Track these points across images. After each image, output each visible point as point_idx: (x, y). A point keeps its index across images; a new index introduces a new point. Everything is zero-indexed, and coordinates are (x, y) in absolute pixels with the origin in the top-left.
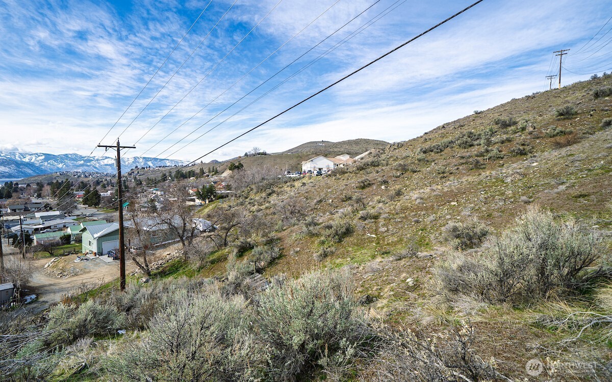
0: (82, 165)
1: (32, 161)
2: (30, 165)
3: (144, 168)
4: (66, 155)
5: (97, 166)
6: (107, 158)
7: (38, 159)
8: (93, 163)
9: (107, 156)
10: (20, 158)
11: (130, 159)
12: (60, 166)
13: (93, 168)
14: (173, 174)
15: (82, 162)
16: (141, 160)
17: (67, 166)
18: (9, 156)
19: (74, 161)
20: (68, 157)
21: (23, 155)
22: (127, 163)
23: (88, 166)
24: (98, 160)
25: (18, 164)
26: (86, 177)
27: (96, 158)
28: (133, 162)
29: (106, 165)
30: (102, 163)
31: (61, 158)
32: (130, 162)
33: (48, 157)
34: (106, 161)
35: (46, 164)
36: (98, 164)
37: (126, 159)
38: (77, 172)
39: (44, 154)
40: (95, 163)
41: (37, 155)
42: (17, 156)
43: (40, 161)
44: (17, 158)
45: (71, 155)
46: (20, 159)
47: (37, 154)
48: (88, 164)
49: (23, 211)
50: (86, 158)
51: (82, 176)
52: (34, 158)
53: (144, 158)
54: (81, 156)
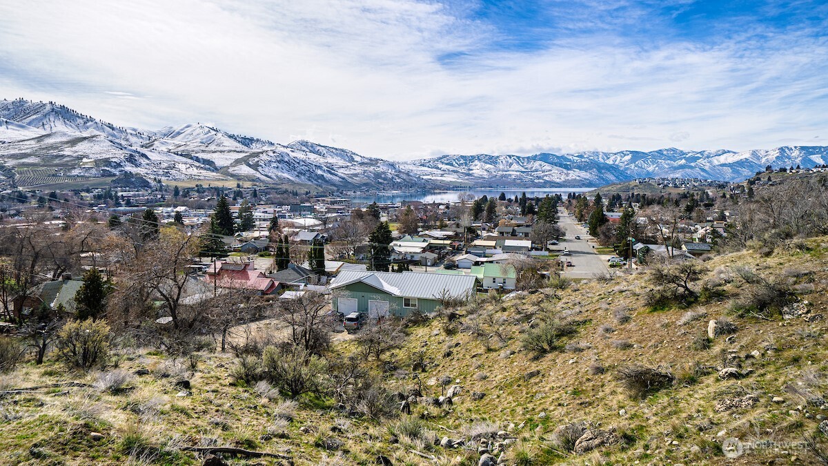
0: (682, 167)
1: (617, 163)
2: (613, 169)
4: (660, 152)
5: (707, 168)
6: (724, 152)
7: (623, 159)
8: (701, 162)
9: (726, 149)
10: (603, 159)
11: (772, 153)
12: (651, 169)
13: (699, 171)
15: (683, 161)
16: (796, 153)
17: (659, 169)
18: (592, 158)
19: (671, 159)
20: (662, 154)
21: (607, 155)
22: (764, 160)
23: (691, 167)
24: (708, 157)
25: (601, 168)
26: (676, 186)
27: (706, 153)
28: (777, 158)
29: (723, 165)
30: (716, 163)
31: (653, 157)
32: (770, 157)
33: (636, 155)
34: (722, 159)
35: (633, 166)
36: (708, 165)
37: (763, 153)
38: (663, 179)
39: (631, 152)
40: (703, 162)
41: (623, 154)
42: (600, 156)
43: (626, 163)
44: (600, 159)
45: (667, 150)
46: (603, 161)
47: (622, 152)
48: (693, 164)
50: (690, 155)
51: (670, 185)
52: (619, 158)
53: (802, 148)
54: (682, 152)
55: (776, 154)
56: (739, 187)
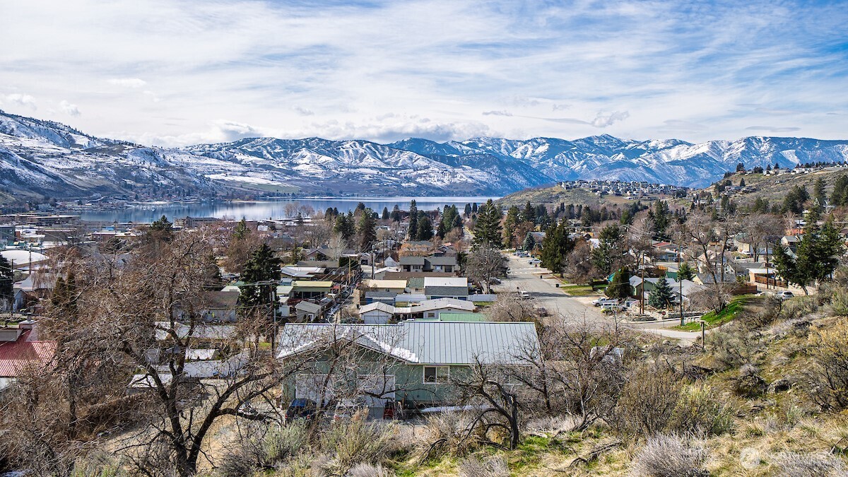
0: (620, 164)
1: (527, 156)
2: (522, 166)
3: (761, 171)
4: (589, 140)
5: (653, 167)
6: (676, 143)
7: (537, 151)
8: (645, 158)
9: (678, 139)
10: (507, 149)
11: (736, 146)
12: (577, 166)
13: (644, 171)
14: (830, 189)
15: (621, 156)
16: (765, 147)
17: (590, 167)
18: (490, 148)
19: (605, 153)
20: (592, 144)
21: (512, 144)
22: (726, 156)
23: (633, 166)
24: (655, 150)
25: (504, 165)
26: (618, 194)
27: (651, 145)
28: (743, 153)
29: (674, 163)
30: (665, 159)
31: (580, 148)
32: (734, 152)
33: (556, 145)
34: (674, 154)
35: (551, 161)
36: (655, 161)
37: (725, 145)
38: (600, 183)
39: (549, 140)
40: (648, 157)
41: (536, 142)
42: (502, 145)
43: (540, 157)
44: (502, 150)
45: (599, 138)
46: (506, 154)
47: (535, 140)
48: (634, 161)
49: (420, 271)
50: (630, 145)
51: (611, 192)
52: (530, 149)
53: (774, 140)
54: (619, 141)
55: (740, 147)
56: (704, 194)
